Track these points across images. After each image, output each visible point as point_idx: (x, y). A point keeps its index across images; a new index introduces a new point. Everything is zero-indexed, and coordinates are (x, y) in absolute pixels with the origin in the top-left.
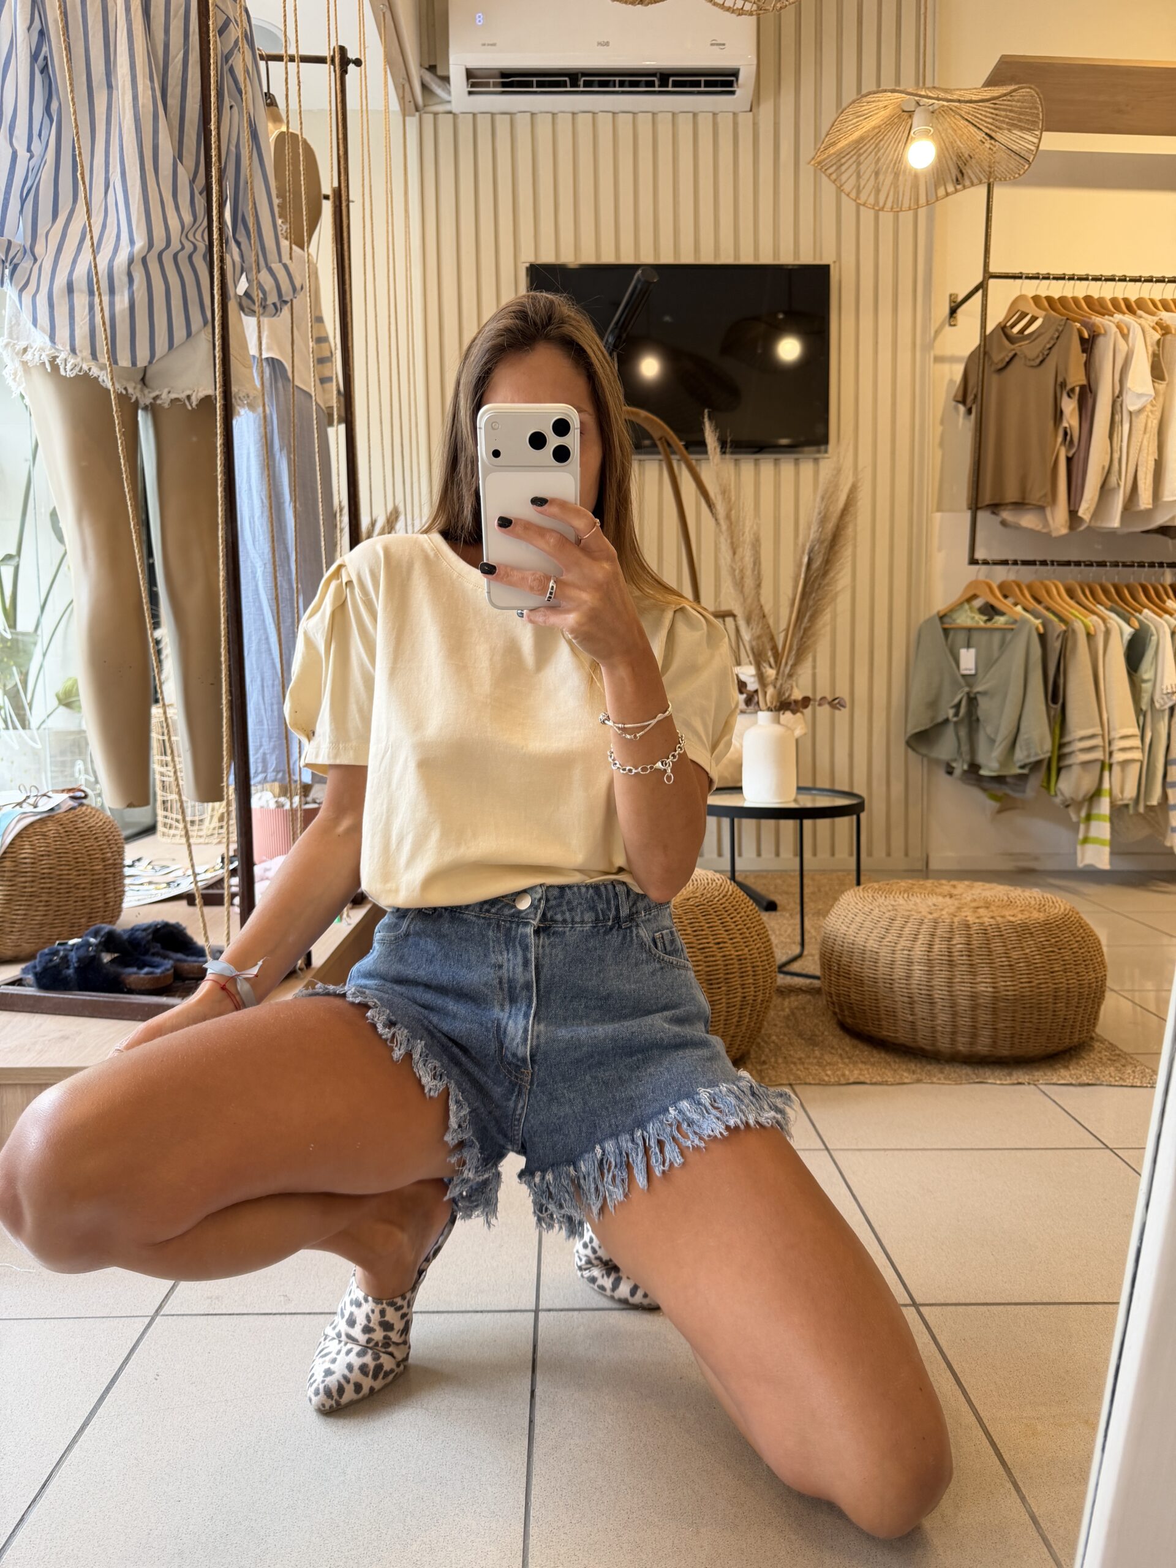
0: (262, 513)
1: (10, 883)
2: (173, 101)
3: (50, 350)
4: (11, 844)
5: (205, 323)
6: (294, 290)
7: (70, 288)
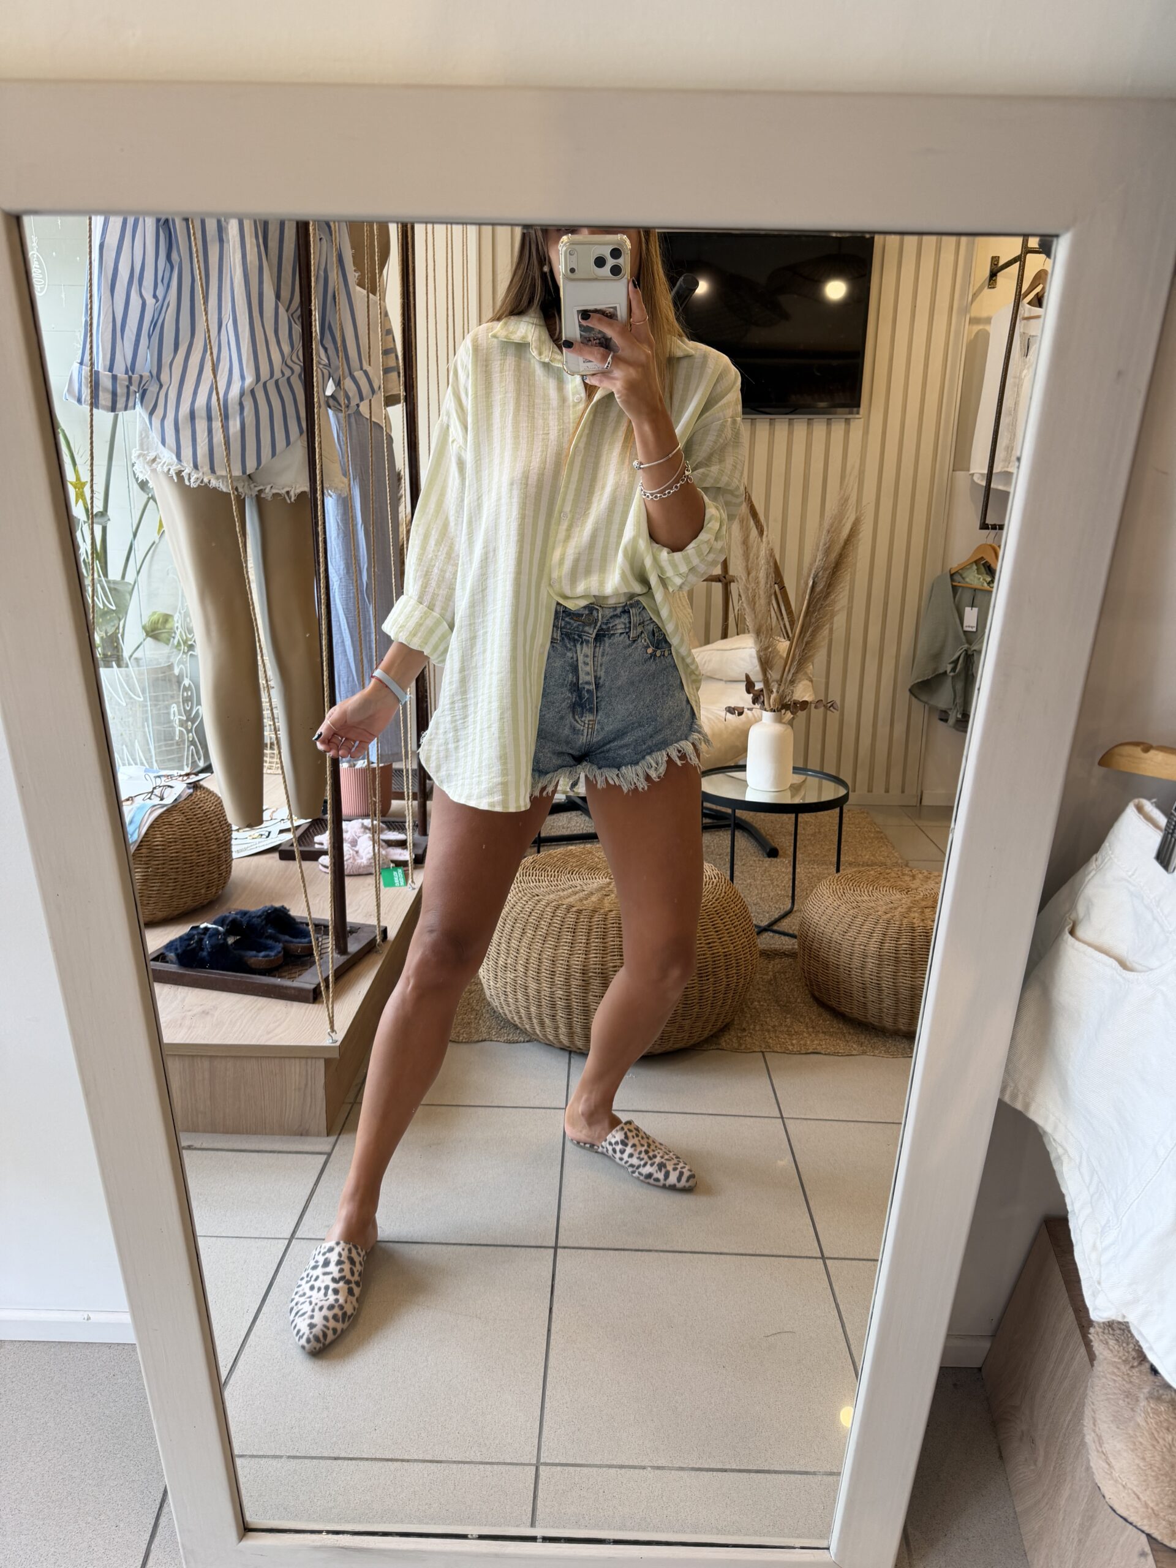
0: (338, 535)
1: (147, 866)
2: (273, 244)
3: (177, 465)
4: (146, 834)
5: (301, 433)
6: (373, 392)
7: (192, 416)
